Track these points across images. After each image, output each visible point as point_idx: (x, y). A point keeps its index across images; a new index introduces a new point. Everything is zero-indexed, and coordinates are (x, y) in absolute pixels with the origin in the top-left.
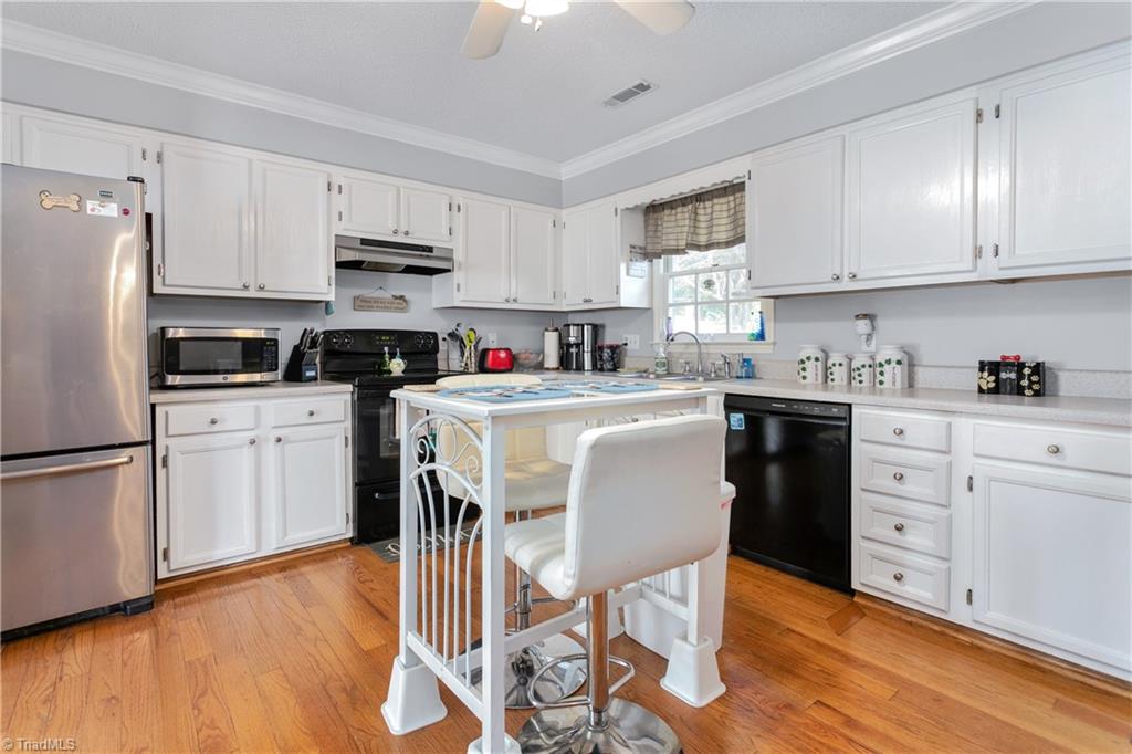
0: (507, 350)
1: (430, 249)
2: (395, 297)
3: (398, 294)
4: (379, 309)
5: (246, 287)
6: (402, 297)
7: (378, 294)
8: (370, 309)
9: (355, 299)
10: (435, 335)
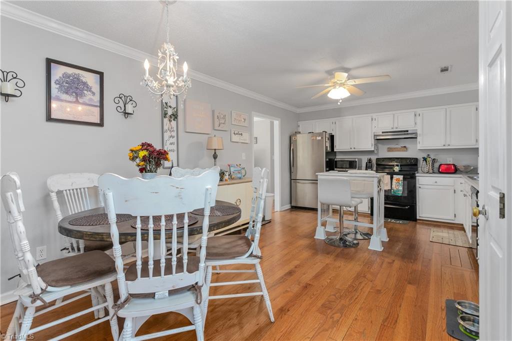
0: (454, 165)
1: (407, 131)
2: (402, 147)
3: (403, 146)
4: (396, 151)
5: (351, 149)
6: (405, 147)
7: (397, 146)
8: (392, 151)
9: (388, 148)
10: (417, 159)
